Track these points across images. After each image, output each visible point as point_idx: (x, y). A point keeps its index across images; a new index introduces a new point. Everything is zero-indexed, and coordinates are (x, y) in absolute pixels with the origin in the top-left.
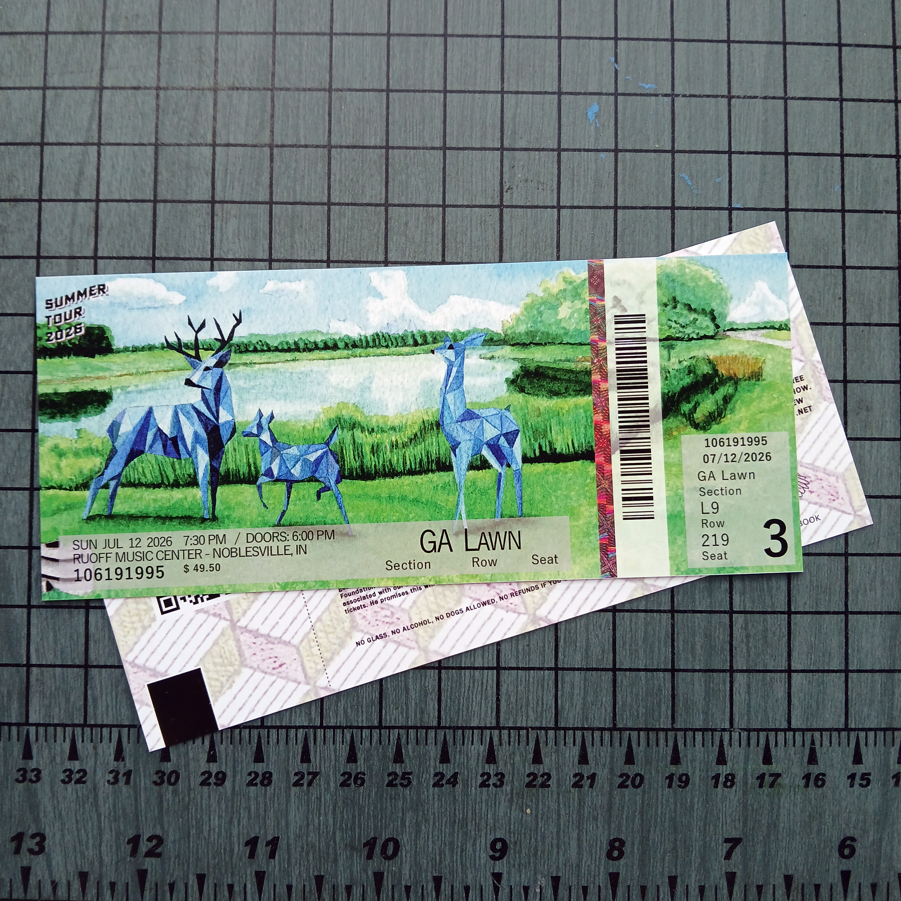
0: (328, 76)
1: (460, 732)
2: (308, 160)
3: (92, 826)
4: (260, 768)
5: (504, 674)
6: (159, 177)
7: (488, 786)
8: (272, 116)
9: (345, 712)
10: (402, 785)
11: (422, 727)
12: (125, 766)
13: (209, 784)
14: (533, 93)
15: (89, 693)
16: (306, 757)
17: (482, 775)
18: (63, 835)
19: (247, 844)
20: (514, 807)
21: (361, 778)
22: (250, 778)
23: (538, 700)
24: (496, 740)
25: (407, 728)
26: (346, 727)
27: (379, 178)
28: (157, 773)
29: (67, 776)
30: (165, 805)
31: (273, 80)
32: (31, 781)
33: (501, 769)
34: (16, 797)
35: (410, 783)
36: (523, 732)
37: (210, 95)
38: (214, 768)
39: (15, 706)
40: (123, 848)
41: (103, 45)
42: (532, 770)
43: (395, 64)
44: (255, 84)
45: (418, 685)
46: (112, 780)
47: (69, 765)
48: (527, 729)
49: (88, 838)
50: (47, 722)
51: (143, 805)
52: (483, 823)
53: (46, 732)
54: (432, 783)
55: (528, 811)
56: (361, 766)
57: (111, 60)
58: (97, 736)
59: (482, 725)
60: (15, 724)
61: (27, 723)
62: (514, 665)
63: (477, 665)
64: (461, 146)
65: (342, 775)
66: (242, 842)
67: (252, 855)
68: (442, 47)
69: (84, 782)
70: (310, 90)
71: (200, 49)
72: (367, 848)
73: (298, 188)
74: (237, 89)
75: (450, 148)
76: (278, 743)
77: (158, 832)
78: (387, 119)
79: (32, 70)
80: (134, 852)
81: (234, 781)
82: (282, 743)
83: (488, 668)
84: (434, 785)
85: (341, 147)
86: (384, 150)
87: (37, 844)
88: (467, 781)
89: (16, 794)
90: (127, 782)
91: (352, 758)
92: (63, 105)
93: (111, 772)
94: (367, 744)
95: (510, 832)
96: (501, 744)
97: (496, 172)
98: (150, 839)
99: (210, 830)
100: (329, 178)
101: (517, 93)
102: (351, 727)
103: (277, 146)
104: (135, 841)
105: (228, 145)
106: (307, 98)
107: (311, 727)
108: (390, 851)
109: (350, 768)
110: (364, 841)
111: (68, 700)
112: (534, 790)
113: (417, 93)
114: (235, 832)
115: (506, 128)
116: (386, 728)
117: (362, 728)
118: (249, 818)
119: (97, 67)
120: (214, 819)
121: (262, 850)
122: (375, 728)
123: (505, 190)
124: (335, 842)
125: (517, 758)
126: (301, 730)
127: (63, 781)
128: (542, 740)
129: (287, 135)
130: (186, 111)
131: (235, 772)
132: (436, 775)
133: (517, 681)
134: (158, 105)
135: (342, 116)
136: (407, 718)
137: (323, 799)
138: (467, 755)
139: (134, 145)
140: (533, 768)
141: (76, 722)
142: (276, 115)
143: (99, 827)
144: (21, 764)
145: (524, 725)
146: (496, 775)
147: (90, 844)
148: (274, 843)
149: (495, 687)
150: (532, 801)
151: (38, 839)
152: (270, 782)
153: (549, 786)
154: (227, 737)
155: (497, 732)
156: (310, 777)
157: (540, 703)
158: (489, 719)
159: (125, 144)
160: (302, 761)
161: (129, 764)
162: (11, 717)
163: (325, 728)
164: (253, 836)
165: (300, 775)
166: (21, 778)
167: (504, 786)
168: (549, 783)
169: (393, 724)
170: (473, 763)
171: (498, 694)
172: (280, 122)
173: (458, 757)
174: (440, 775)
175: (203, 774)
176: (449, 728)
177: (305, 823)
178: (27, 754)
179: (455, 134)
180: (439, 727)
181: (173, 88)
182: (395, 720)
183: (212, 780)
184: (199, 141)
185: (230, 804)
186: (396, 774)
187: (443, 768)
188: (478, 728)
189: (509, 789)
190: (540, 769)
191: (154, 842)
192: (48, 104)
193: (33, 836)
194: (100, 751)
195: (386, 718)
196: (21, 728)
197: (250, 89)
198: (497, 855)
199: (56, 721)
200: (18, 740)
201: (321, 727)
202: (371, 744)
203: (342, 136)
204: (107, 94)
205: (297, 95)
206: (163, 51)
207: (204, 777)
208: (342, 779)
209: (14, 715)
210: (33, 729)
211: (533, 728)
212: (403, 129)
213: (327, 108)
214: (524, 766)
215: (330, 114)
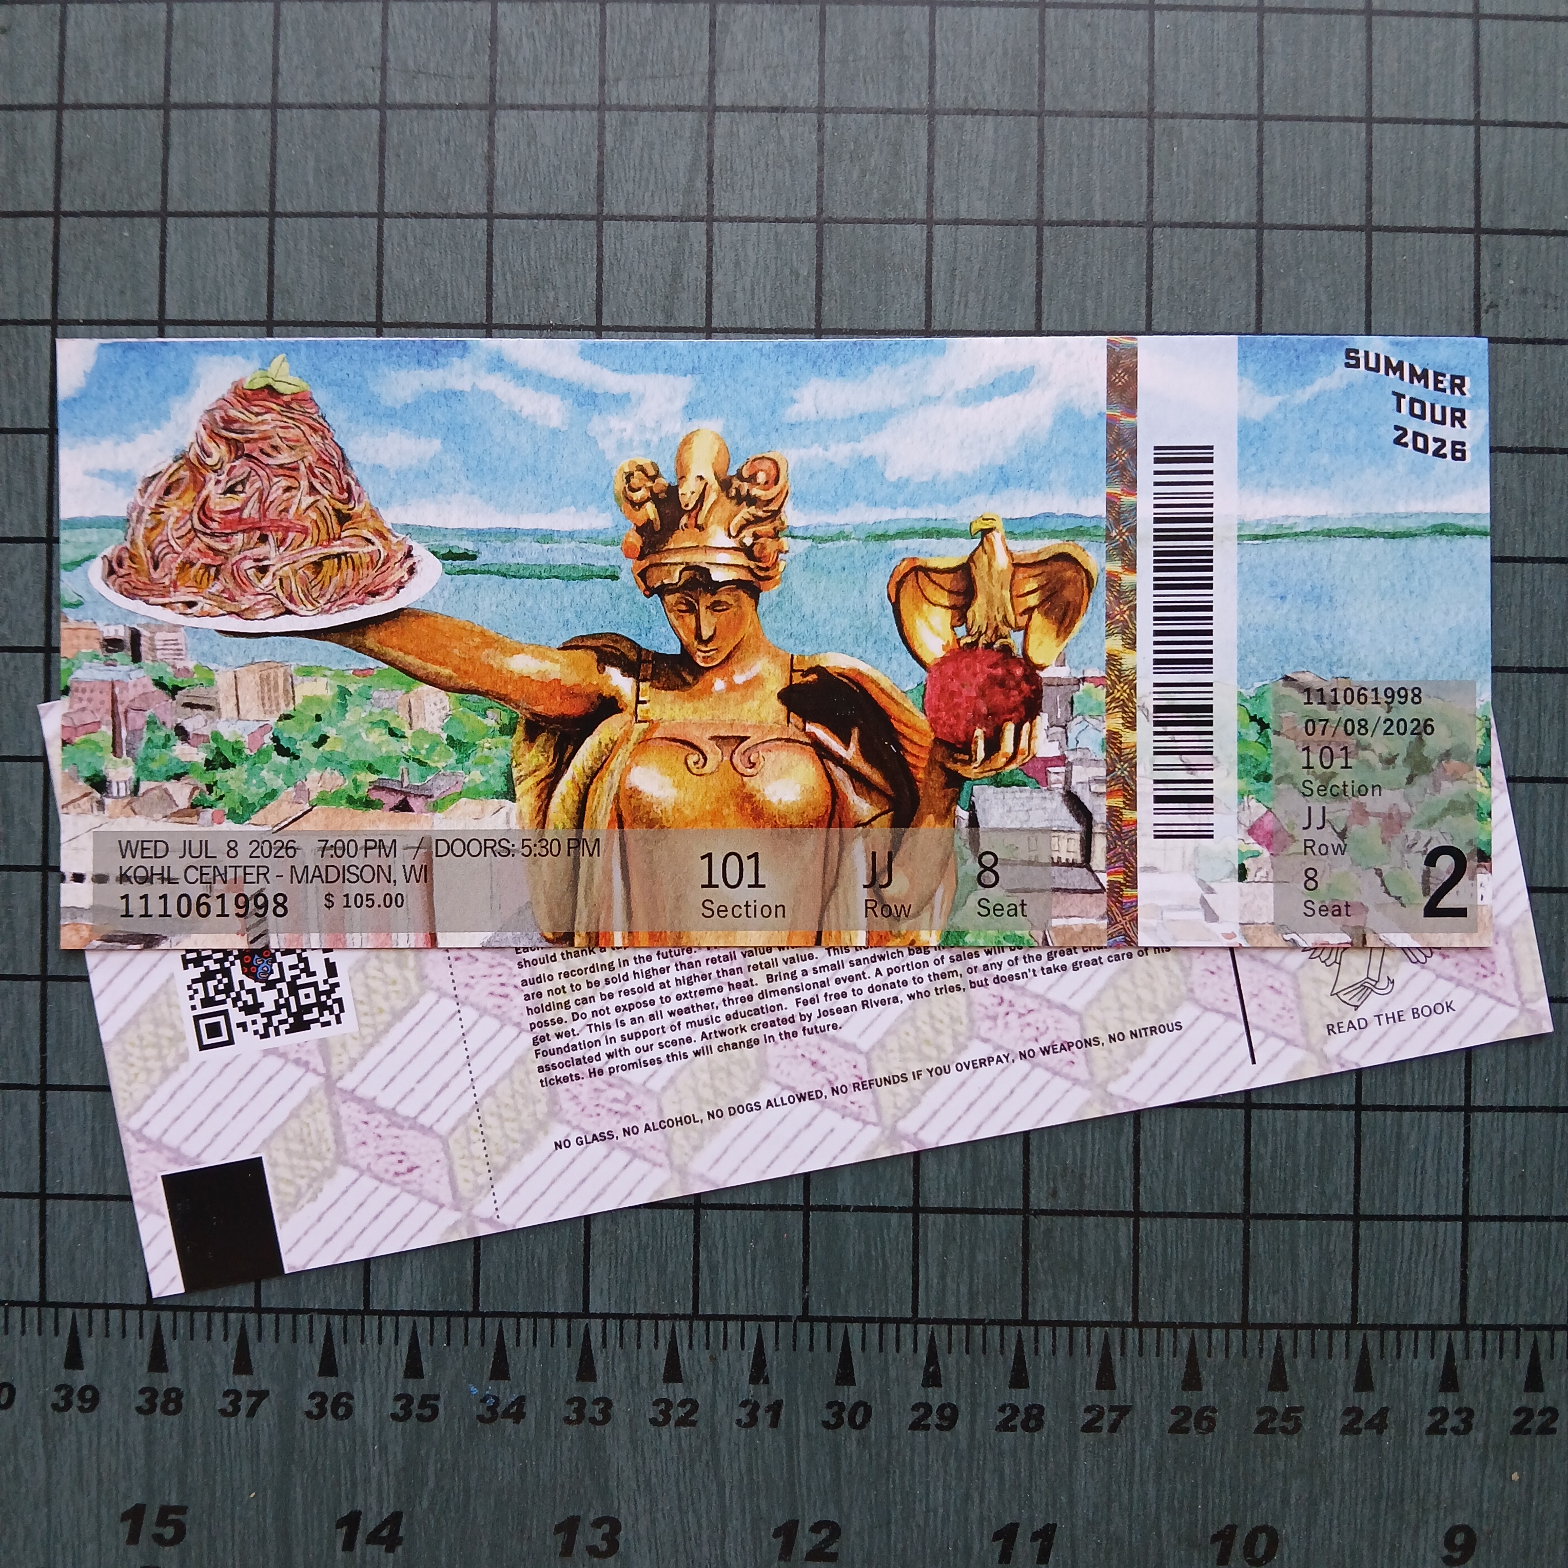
0: (1145, 88)
1: (1392, 1334)
2: (1110, 250)
3: (709, 1504)
4: (1021, 1398)
5: (1477, 1228)
6: (826, 286)
7: (1444, 1431)
8: (1041, 166)
9: (1179, 1294)
10: (1284, 1430)
11: (1322, 1326)
12: (769, 1394)
13: (927, 1427)
14: (1536, 125)
15: (703, 1255)
16: (1106, 1380)
17: (1433, 1412)
18: (653, 1521)
19: (997, 1536)
20: (1488, 1472)
21: (1208, 1418)
22: (1001, 1417)
23: (1538, 1277)
24: (1458, 1348)
25: (1295, 1327)
26: (1182, 1325)
27: (1244, 286)
28: (830, 1405)
29: (661, 1412)
30: (844, 1463)
31: (1041, 96)
32: (593, 1421)
33: (1468, 1401)
34: (565, 1449)
35: (1298, 1427)
36: (1510, 1335)
37: (920, 123)
38: (935, 1397)
39: (563, 1280)
40: (765, 1544)
41: (713, 25)
42: (1524, 1403)
43: (1276, 66)
44: (1006, 104)
45: (1315, 1249)
46: (745, 1420)
47: (663, 1391)
48: (1516, 1328)
49: (700, 1527)
50: (624, 1311)
51: (803, 1465)
52: (1432, 1499)
53: (621, 1328)
54: (1339, 1426)
55: (1515, 1476)
56: (1208, 1395)
57: (729, 53)
58: (716, 1336)
59: (1434, 1321)
60: (563, 1315)
61: (586, 1314)
62: (1495, 1212)
63: (1426, 1212)
64: (1401, 224)
65: (1173, 1412)
66: (988, 1533)
67: (1005, 1556)
68: (1362, 35)
69: (693, 1424)
70: (1112, 115)
71: (899, 33)
72: (1218, 1544)
73: (1090, 304)
74: (974, 112)
75: (1379, 229)
76: (1054, 1353)
77: (832, 1516)
78: (1260, 173)
79: (577, 71)
80: (787, 1551)
81: (973, 1422)
82: (1062, 1351)
83: (1447, 1218)
84: (1345, 1430)
85: (1173, 225)
86: (1253, 232)
87: (604, 1537)
88: (1405, 1423)
89: (567, 1444)
90: (774, 1423)
91: (1192, 1381)
92: (638, 142)
93: (744, 1404)
94: (1221, 1357)
95: (1480, 1515)
96: (1468, 1357)
97: (1465, 274)
98: (816, 1528)
99: (928, 1511)
100: (1150, 285)
101: (1506, 124)
102: (1190, 1325)
103: (1051, 224)
104: (788, 1532)
105: (957, 222)
106: (1107, 131)
107: (1116, 1324)
108: (1260, 1550)
109: (1189, 1399)
110: (1212, 1531)
111: (662, 1270)
112: (1526, 1438)
113: (1316, 123)
114: (974, 1515)
115: (1484, 192)
116: (1254, 1326)
117: (1210, 1327)
118: (1001, 1491)
119: (704, 65)
120: (936, 1491)
121: (1024, 1547)
122: (1235, 1326)
123: (1484, 308)
124: (1159, 1535)
125: (1497, 1382)
126: (1097, 1329)
127: (654, 1421)
128: (1544, 1347)
129: (1069, 204)
130: (876, 153)
131: (974, 1406)
132: (1347, 1412)
133: (1500, 1240)
134: (821, 144)
135: (1174, 165)
136: (1295, 1309)
137: (1137, 1455)
138: (1405, 1377)
139: (778, 220)
140: (1525, 1400)
141: (679, 1310)
142: (1048, 161)
143: (722, 1506)
144: (575, 1389)
145: (1511, 1321)
146: (1458, 1412)
147: (704, 1538)
148: (1046, 1535)
149: (1459, 1252)
150: (1522, 1458)
151: (606, 1528)
152: (1040, 1425)
153: (1553, 1431)
154: (960, 1341)
155: (1459, 1335)
156: (1114, 1415)
157: (1542, 1282)
158: (1446, 1311)
159: (760, 220)
160: (1100, 1386)
161: (778, 1389)
162: (555, 1301)
163: (1141, 1326)
164: (1008, 1521)
165: (1096, 1411)
166: (574, 1416)
167: (1472, 1432)
168: (1555, 1425)
169: (1268, 1319)
170: (1415, 1390)
171: (1464, 1266)
172: (1055, 178)
173: (1388, 1379)
174: (1355, 1413)
175: (915, 1408)
176: (1373, 1327)
177: (1105, 1499)
178: (586, 1371)
179: (1389, 200)
180: (1352, 1326)
181: (850, 111)
182: (1272, 1313)
183: (933, 1419)
184: (902, 214)
185: (965, 1465)
186: (1273, 1411)
187: (1362, 1400)
188: (1425, 1327)
189: (1481, 1436)
190: (1541, 1401)
191: (824, 1533)
192: (609, 138)
193: (597, 1524)
194: (723, 1366)
195: (1255, 1308)
196: (575, 1322)
197: (997, 113)
198: (1457, 1555)
199: (641, 1310)
200: (569, 1345)
201: (1135, 1323)
202: (1227, 1356)
203: (1173, 205)
204: (722, 120)
205: (1087, 126)
206: (829, 37)
207: (916, 1414)
208: (1173, 1419)
209: (560, 1299)
210: (596, 1326)
211: (1528, 1328)
212: (1290, 190)
213: (1145, 152)
214: (1510, 1396)
215: (1150, 162)
